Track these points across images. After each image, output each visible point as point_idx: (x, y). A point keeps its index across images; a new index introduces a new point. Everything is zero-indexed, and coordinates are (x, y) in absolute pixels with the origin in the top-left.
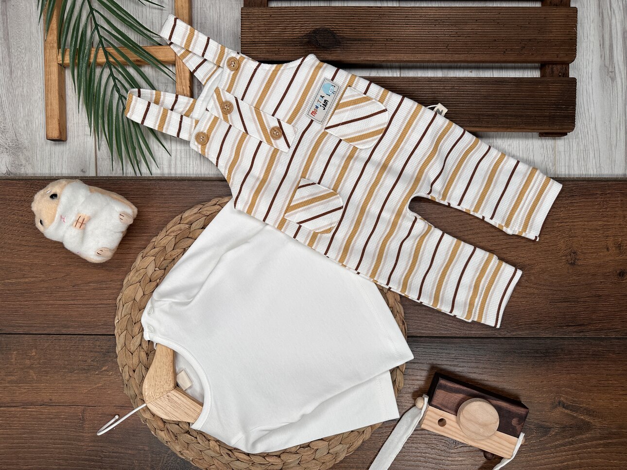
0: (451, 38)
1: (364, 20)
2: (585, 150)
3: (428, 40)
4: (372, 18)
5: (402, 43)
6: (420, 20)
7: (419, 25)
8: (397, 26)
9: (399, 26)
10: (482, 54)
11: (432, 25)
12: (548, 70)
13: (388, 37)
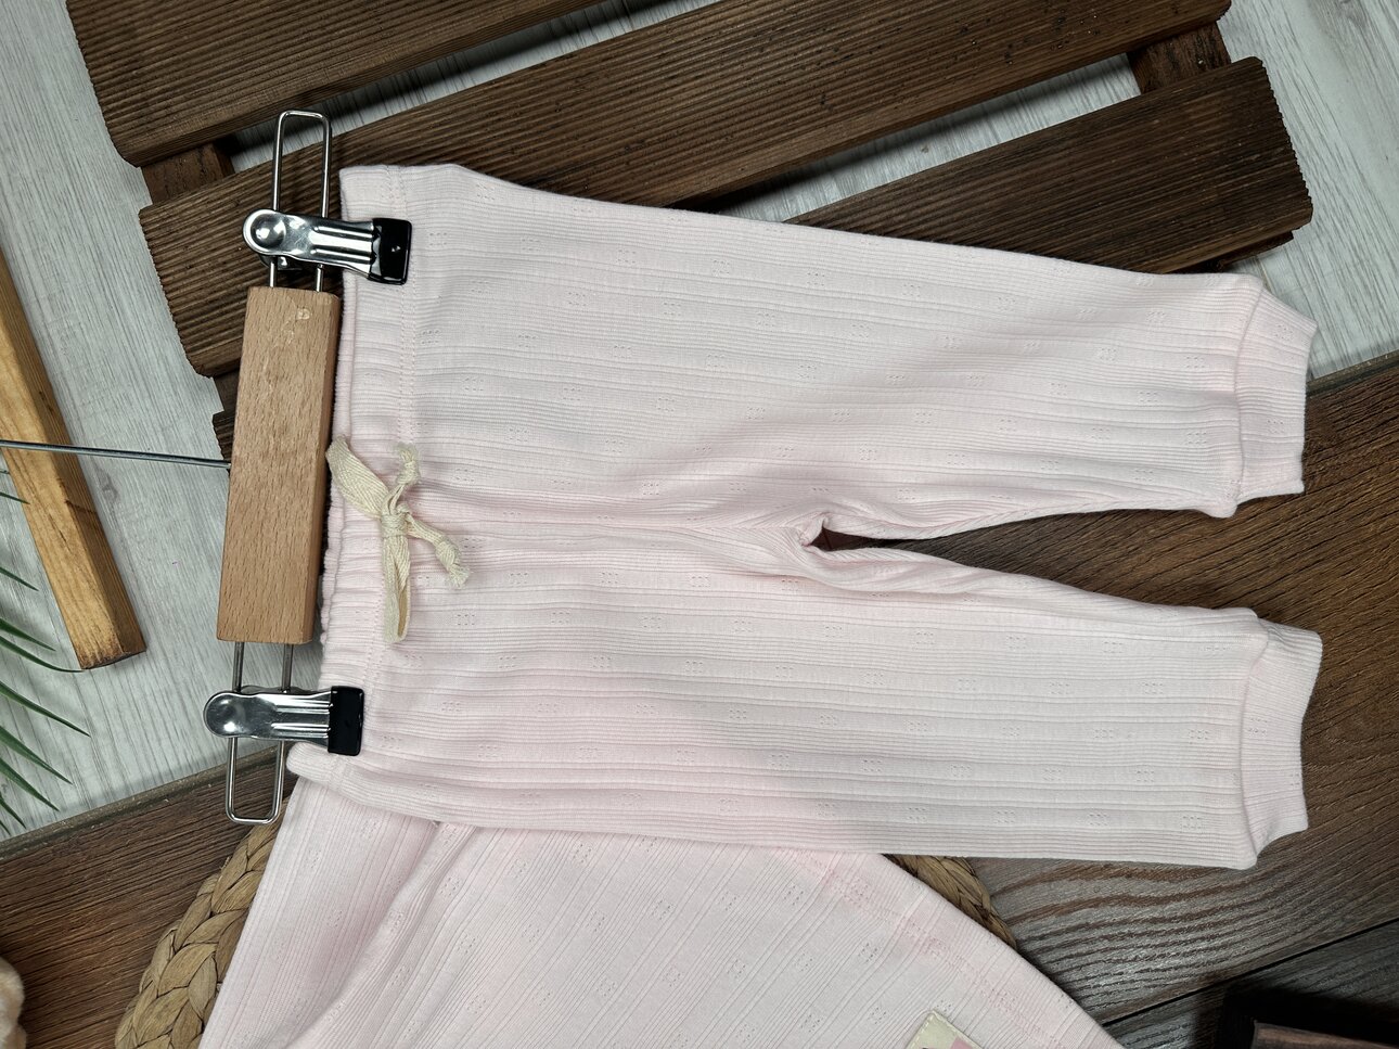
0: (823, 71)
1: (534, 113)
2: (1361, 262)
3: (753, 105)
4: (556, 97)
5: (677, 140)
6: (708, 49)
7: (711, 65)
8: (643, 93)
9: (649, 90)
10: (938, 86)
11: (751, 51)
12: (1159, 62)
13: (626, 140)
